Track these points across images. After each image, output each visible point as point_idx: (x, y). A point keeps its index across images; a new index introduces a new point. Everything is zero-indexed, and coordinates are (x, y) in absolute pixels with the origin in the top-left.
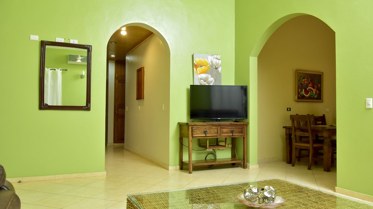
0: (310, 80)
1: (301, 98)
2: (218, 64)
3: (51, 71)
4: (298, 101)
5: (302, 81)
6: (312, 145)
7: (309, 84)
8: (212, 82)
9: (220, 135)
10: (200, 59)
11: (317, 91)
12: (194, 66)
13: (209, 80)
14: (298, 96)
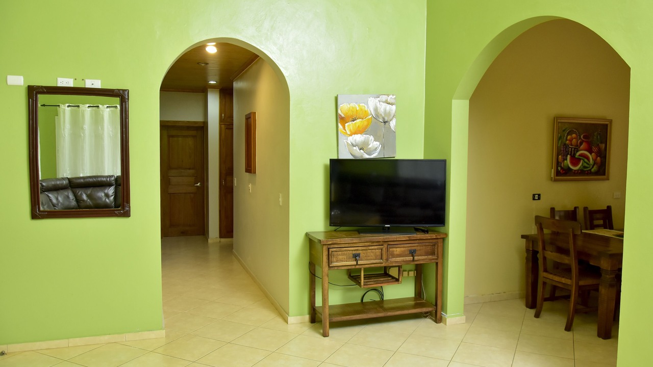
0: (583, 138)
1: (562, 173)
2: (389, 114)
3: (108, 109)
4: (555, 180)
5: (567, 140)
6: (577, 283)
7: (581, 144)
8: (376, 149)
9: (387, 260)
10: (352, 105)
11: (597, 157)
12: (339, 121)
13: (370, 146)
14: (557, 169)
